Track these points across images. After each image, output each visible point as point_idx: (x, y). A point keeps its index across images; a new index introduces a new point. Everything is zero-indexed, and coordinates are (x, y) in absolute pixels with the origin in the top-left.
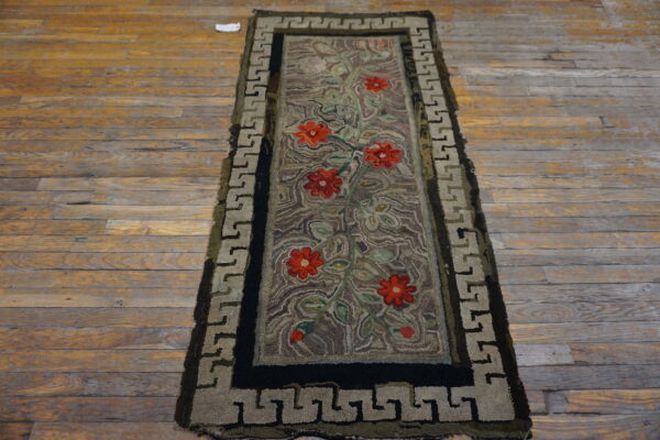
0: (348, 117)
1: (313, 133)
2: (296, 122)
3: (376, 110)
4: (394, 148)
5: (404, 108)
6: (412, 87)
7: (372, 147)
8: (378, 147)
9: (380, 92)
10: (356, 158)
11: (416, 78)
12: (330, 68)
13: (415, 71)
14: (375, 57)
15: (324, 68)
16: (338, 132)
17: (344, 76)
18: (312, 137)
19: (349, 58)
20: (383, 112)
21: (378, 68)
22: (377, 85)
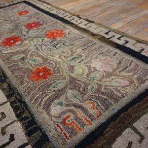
0: (44, 47)
1: (55, 34)
2: (69, 34)
3: (29, 57)
4: (7, 46)
5: (9, 68)
6: (9, 86)
7: (20, 42)
8: (17, 43)
9: (34, 70)
10: (25, 36)
11: (8, 97)
12: (89, 68)
13: (12, 105)
14: (62, 99)
15: (93, 65)
16: (43, 40)
17: (72, 68)
18: (54, 33)
19: (86, 85)
20: (23, 59)
21: (51, 88)
22: (41, 74)
